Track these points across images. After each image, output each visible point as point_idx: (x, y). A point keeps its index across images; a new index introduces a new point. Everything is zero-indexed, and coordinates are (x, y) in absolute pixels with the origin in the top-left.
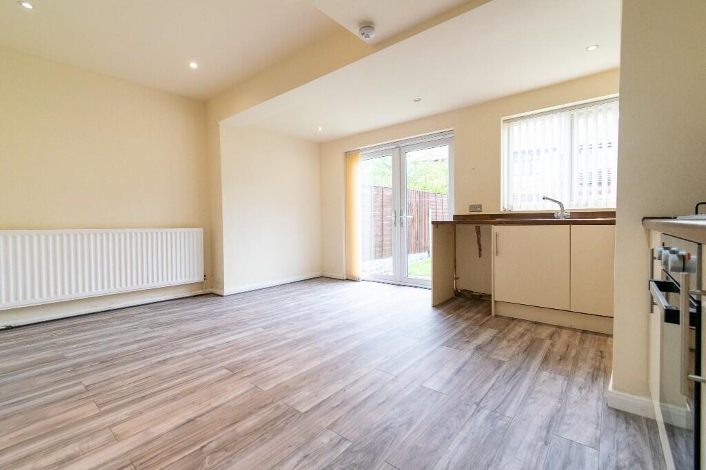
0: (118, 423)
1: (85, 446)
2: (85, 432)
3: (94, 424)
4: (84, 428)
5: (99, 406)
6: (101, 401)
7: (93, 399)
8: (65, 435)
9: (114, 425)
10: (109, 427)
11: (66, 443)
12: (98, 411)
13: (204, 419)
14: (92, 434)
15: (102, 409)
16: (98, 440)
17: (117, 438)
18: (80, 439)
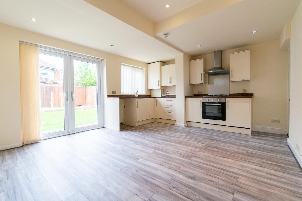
0: (238, 169)
1: (251, 170)
2: (249, 173)
3: (245, 174)
4: (248, 175)
5: (237, 178)
6: (235, 180)
7: (237, 183)
8: (254, 177)
9: (239, 169)
10: (241, 170)
11: (255, 175)
12: (240, 177)
13: (220, 155)
14: (247, 172)
15: (238, 176)
16: (247, 169)
17: (242, 166)
18: (252, 173)
